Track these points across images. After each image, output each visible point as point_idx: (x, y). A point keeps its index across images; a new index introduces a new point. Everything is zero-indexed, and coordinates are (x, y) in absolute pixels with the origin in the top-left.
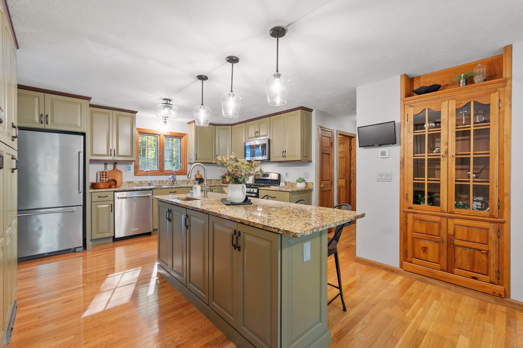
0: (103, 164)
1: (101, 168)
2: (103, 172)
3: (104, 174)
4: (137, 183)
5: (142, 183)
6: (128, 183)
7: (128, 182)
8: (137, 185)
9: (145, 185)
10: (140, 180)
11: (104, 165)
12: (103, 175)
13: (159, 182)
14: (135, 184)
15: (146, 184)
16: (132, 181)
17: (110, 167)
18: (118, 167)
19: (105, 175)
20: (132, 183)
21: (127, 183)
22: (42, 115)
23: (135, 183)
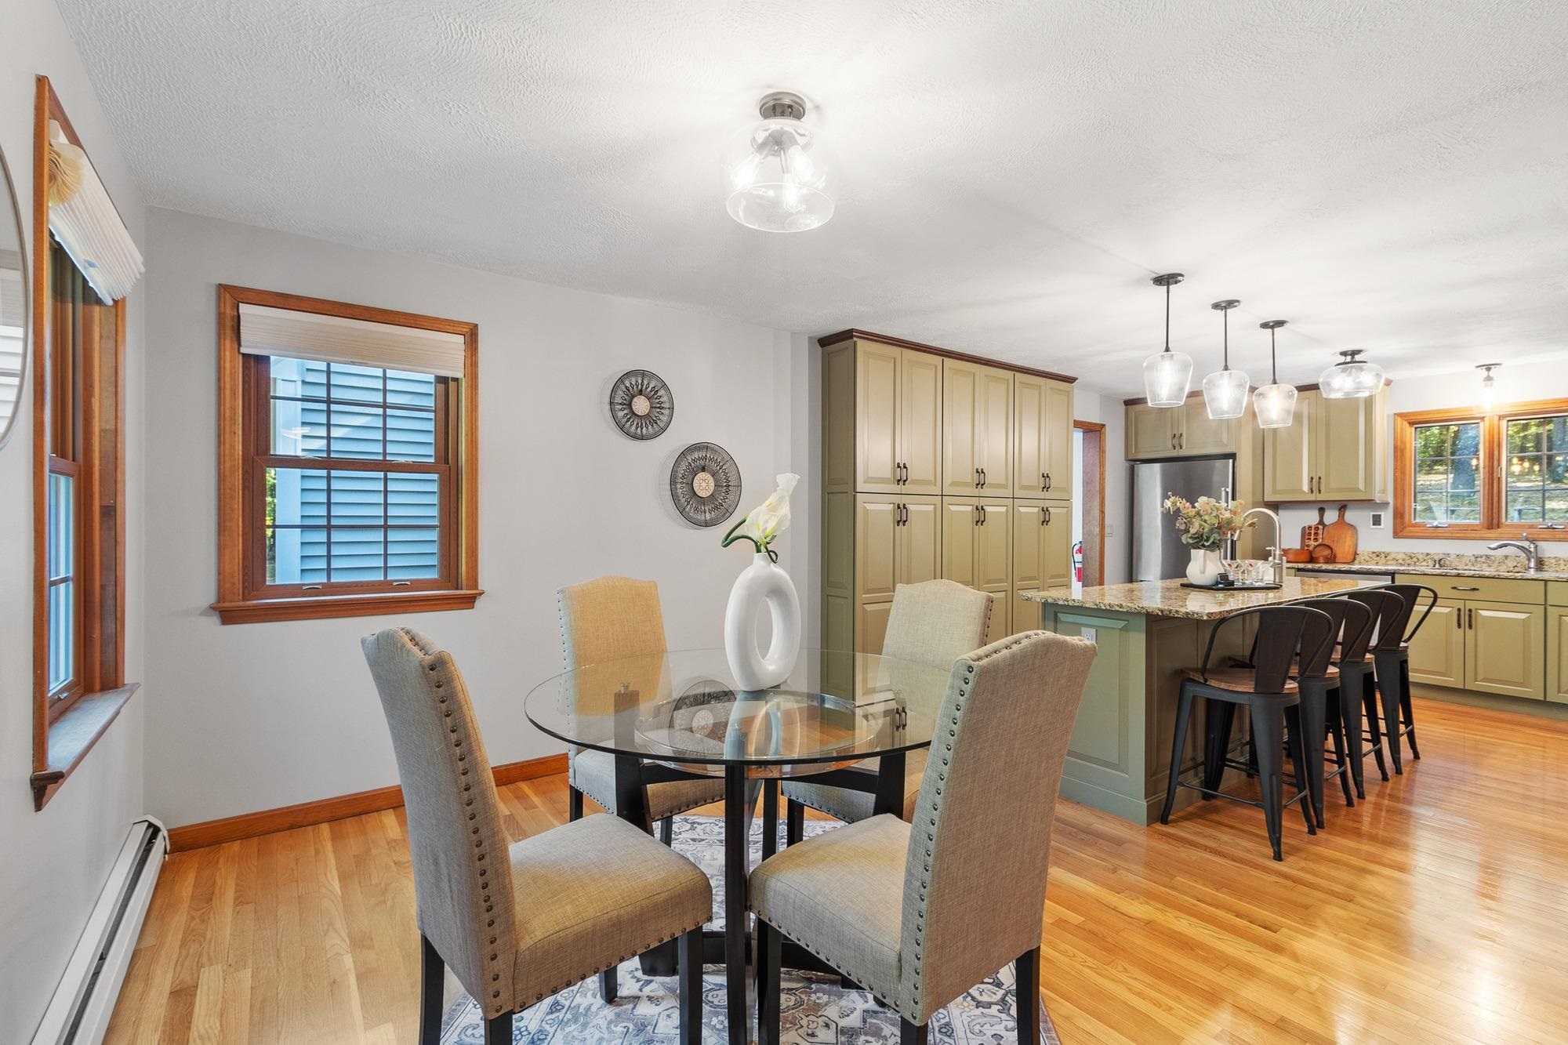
0: (1315, 509)
1: (1311, 517)
2: (1311, 527)
3: (1313, 532)
4: (1400, 557)
5: (1415, 559)
6: (1375, 555)
7: (1374, 553)
8: (1400, 561)
9: (1424, 563)
10: (1409, 550)
11: (1317, 511)
12: (1310, 534)
13: (1473, 559)
14: (1394, 559)
15: (1428, 562)
16: (1387, 550)
17: (1331, 517)
18: (1350, 516)
19: (1315, 533)
20: (1386, 557)
21: (1371, 556)
22: (1175, 435)
23: (1393, 556)
